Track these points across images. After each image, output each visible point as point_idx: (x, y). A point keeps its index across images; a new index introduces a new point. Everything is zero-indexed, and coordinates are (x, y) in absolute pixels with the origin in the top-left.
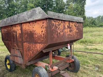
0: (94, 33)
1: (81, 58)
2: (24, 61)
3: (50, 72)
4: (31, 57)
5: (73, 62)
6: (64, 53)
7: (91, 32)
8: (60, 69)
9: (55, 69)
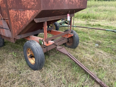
0: (100, 8)
1: (81, 34)
2: (12, 34)
3: (44, 47)
4: (20, 29)
5: (72, 37)
6: (63, 29)
7: (96, 6)
8: (57, 44)
9: (50, 43)
